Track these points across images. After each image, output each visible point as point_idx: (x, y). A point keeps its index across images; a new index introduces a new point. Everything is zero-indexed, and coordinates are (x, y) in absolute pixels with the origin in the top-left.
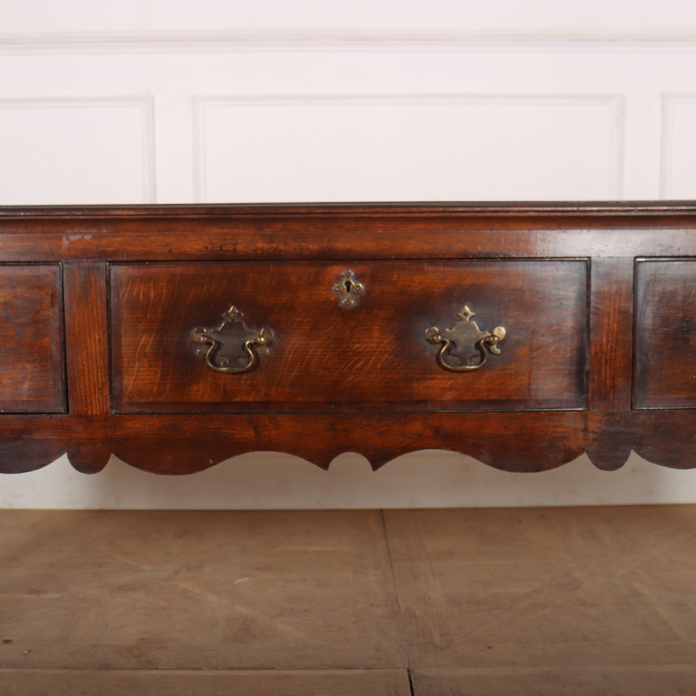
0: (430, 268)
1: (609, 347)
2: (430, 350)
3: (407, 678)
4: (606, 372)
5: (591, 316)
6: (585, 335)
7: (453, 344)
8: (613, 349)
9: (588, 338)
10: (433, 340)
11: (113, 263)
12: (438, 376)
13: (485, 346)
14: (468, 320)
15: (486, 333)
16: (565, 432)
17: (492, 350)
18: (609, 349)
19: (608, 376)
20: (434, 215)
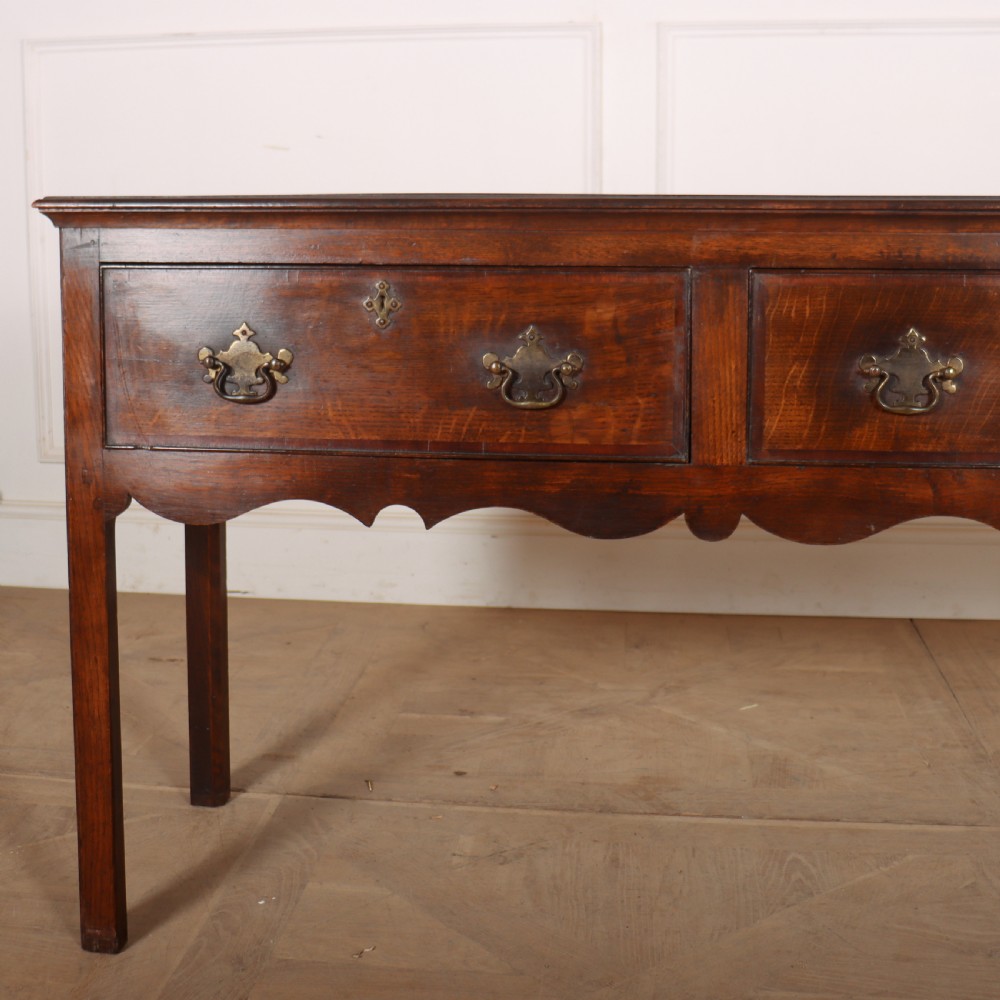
11: (759, 270)
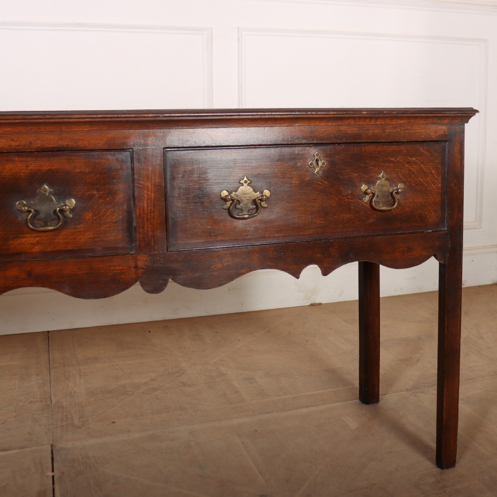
0: (17, 159)
1: (149, 210)
2: (21, 218)
3: (50, 451)
4: (148, 227)
5: (135, 189)
6: (132, 202)
7: (37, 212)
8: (152, 211)
9: (134, 204)
10: (21, 209)
12: (27, 235)
13: (60, 213)
14: (47, 194)
15: (61, 203)
16: (122, 270)
17: (65, 216)
18: (149, 211)
19: (149, 229)
20: (17, 121)
